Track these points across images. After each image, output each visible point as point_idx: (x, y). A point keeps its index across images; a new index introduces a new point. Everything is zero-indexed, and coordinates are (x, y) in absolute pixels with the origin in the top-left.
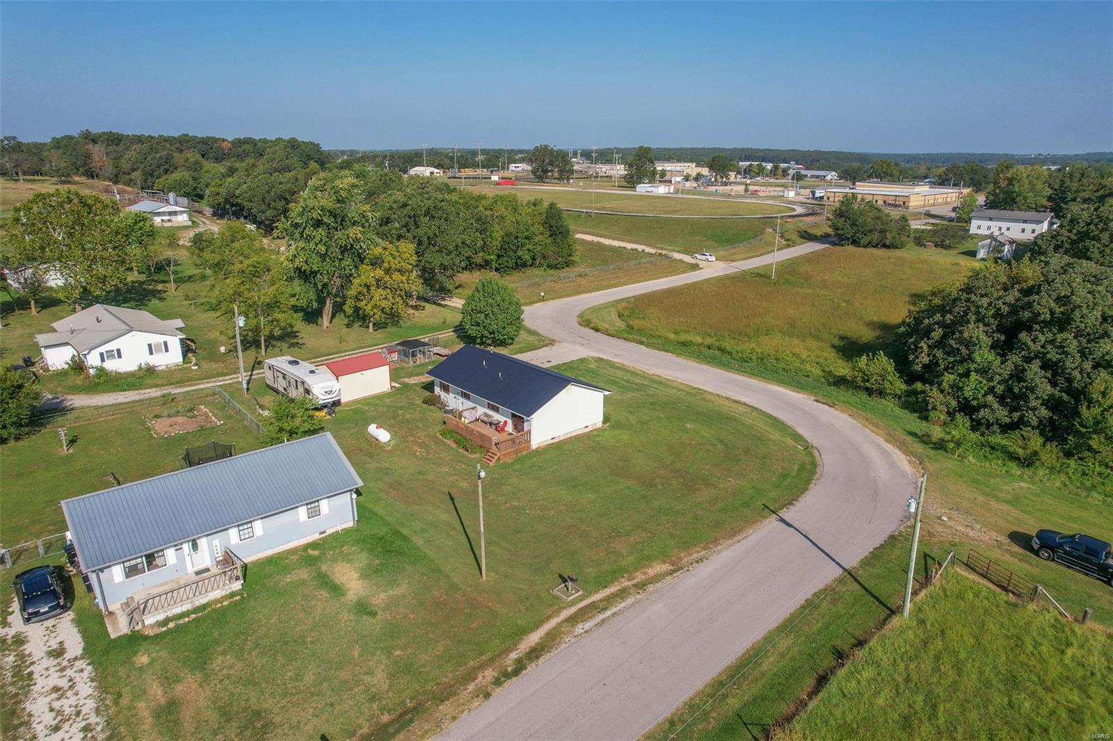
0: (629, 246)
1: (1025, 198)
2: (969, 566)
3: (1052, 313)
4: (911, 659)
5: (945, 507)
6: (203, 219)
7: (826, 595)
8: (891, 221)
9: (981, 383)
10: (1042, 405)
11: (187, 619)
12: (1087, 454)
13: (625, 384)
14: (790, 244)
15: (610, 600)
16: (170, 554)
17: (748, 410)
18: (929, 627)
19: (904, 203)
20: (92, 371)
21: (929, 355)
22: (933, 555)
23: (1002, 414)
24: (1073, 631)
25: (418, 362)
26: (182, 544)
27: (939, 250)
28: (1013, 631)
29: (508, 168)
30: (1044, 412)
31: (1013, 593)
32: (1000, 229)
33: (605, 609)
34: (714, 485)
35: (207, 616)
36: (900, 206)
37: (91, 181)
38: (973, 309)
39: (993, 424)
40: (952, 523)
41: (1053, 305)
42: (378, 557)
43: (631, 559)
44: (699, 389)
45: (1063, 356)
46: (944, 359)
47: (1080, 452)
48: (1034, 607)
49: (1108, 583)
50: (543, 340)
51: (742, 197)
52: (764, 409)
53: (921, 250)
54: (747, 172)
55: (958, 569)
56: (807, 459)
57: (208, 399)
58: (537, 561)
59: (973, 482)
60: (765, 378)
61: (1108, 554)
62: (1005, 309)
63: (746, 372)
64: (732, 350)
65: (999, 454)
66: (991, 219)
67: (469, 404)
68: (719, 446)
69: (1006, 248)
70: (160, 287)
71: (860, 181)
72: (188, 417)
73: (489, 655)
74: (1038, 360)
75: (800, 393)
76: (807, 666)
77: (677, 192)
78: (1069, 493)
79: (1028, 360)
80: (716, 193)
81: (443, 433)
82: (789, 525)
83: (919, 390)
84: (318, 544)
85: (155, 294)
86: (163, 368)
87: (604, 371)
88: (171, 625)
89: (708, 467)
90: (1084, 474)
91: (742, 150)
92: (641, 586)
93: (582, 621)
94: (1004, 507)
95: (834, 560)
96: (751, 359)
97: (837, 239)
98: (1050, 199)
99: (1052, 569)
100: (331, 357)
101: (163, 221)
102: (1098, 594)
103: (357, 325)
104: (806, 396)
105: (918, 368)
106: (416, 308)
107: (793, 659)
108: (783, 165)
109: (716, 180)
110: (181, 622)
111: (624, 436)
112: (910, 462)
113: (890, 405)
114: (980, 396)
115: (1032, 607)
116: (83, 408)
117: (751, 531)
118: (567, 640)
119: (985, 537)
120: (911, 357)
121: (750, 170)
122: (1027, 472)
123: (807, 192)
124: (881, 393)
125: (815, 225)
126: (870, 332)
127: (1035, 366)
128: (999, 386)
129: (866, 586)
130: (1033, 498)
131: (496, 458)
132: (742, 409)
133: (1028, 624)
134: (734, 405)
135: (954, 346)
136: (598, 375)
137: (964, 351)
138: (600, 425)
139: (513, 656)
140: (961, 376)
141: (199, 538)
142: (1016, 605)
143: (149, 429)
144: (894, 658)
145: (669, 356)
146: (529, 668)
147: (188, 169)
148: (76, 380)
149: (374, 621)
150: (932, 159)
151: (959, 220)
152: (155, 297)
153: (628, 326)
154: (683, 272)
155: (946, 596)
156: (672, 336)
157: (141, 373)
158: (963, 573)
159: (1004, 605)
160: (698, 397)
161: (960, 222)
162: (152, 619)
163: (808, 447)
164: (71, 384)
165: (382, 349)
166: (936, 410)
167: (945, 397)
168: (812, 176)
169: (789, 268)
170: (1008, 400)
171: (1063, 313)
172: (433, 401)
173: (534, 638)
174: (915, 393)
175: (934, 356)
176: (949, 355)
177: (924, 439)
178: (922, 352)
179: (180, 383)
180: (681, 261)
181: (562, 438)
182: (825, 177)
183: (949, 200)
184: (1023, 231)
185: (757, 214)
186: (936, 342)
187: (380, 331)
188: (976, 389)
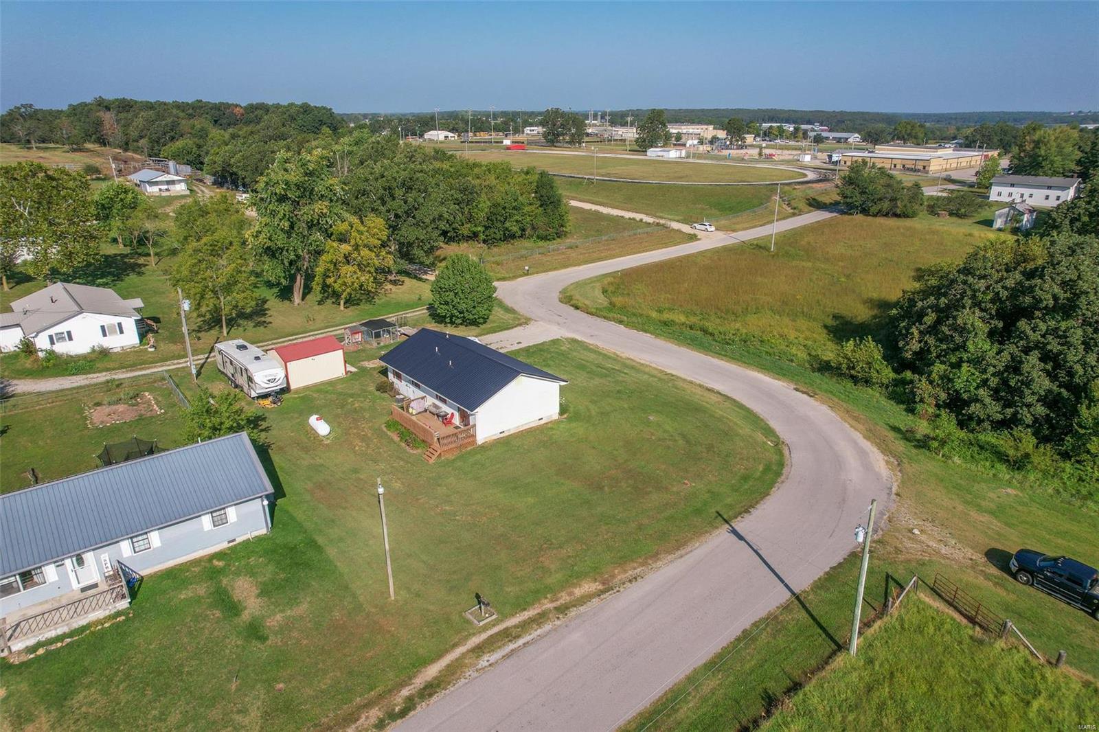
0: (627, 215)
1: (1052, 163)
2: (935, 591)
3: (1055, 298)
4: (851, 709)
5: (919, 518)
6: (204, 189)
7: (767, 625)
8: (903, 188)
9: (973, 374)
10: (1038, 401)
11: (59, 645)
12: (1085, 457)
13: (594, 368)
14: (796, 212)
15: (525, 626)
16: (50, 572)
17: (720, 399)
18: (877, 668)
19: (924, 168)
20: (41, 355)
21: (920, 342)
22: (896, 576)
23: (994, 409)
24: (1043, 677)
25: (382, 344)
26: (63, 560)
27: (954, 219)
28: (973, 675)
29: (523, 132)
30: (1040, 410)
31: (981, 626)
32: (1022, 196)
33: (518, 637)
34: (666, 488)
35: (83, 640)
36: (919, 171)
37: (103, 148)
38: (969, 293)
39: (983, 421)
40: (923, 538)
41: (1057, 290)
42: (283, 569)
43: (559, 576)
44: (673, 376)
45: (1065, 347)
46: (936, 347)
47: (1078, 455)
48: (1003, 645)
49: (1093, 615)
50: (519, 319)
51: (756, 161)
52: (738, 399)
53: (934, 219)
54: (767, 134)
55: (922, 595)
56: (775, 458)
57: (156, 385)
58: (455, 577)
59: (954, 487)
60: (745, 363)
61: (1094, 582)
62: (1004, 294)
63: (725, 356)
64: (714, 331)
65: (988, 454)
66: (1012, 185)
67: (420, 394)
68: (681, 442)
69: (1026, 217)
70: (141, 261)
71: (880, 144)
72: (130, 405)
73: (380, 689)
74: (1036, 352)
75: (779, 380)
76: (730, 715)
77: (688, 157)
78: (1062, 502)
79: (1027, 351)
80: (729, 158)
81: (388, 426)
82: (741, 538)
83: (908, 378)
84: (225, 554)
85: (136, 268)
86: (119, 350)
87: (575, 354)
88: (41, 651)
89: (663, 467)
90: (1081, 479)
91: (767, 110)
92: (562, 610)
93: (489, 652)
94: (985, 518)
95: (782, 581)
96: (733, 341)
97: (845, 207)
98: (1079, 163)
99: (1029, 596)
100: (294, 337)
101: (160, 190)
102: (1080, 628)
103: (329, 301)
104: (785, 384)
105: (908, 355)
106: (395, 283)
107: (716, 705)
108: (804, 127)
109: (731, 144)
110: (53, 647)
111: (580, 429)
112: (887, 462)
113: (876, 395)
114: (972, 389)
115: (1000, 644)
116: (24, 394)
117: (697, 545)
118: (467, 675)
119: (958, 555)
120: (901, 344)
121: (769, 132)
122: (1016, 476)
123: (824, 156)
124: (867, 382)
125: (825, 192)
126: (867, 311)
127: (1033, 358)
128: (992, 378)
129: (814, 613)
130: (1020, 508)
131: (437, 454)
132: (714, 398)
133: (992, 666)
134: (706, 394)
135: (947, 333)
136: (568, 358)
137: (958, 339)
138: (556, 416)
139: (405, 692)
140: (953, 366)
141: (84, 553)
142: (981, 642)
143: (85, 418)
144: (831, 707)
145: (647, 337)
146: (419, 708)
147: (194, 136)
148: (25, 363)
149: (261, 646)
150: (964, 118)
151: (980, 185)
152: (134, 271)
153: (611, 303)
154: (679, 243)
155: (903, 628)
156: (654, 314)
157: (93, 356)
158: (927, 600)
159: (968, 640)
160: (670, 385)
161: (980, 188)
162: (20, 644)
163: (778, 443)
164: (20, 368)
165: (345, 329)
166: (923, 402)
167: (934, 388)
168: (834, 138)
169: (790, 240)
170: (1003, 394)
171: (1068, 299)
172: (386, 388)
173: (433, 671)
174: (904, 382)
175: (926, 342)
176: (941, 342)
177: (907, 435)
178: (912, 339)
179: (132, 367)
180: (679, 231)
181: (512, 432)
182: (847, 139)
183: (973, 163)
184: (1047, 198)
185: (765, 180)
186: (929, 327)
187: (352, 308)
188: (967, 381)
